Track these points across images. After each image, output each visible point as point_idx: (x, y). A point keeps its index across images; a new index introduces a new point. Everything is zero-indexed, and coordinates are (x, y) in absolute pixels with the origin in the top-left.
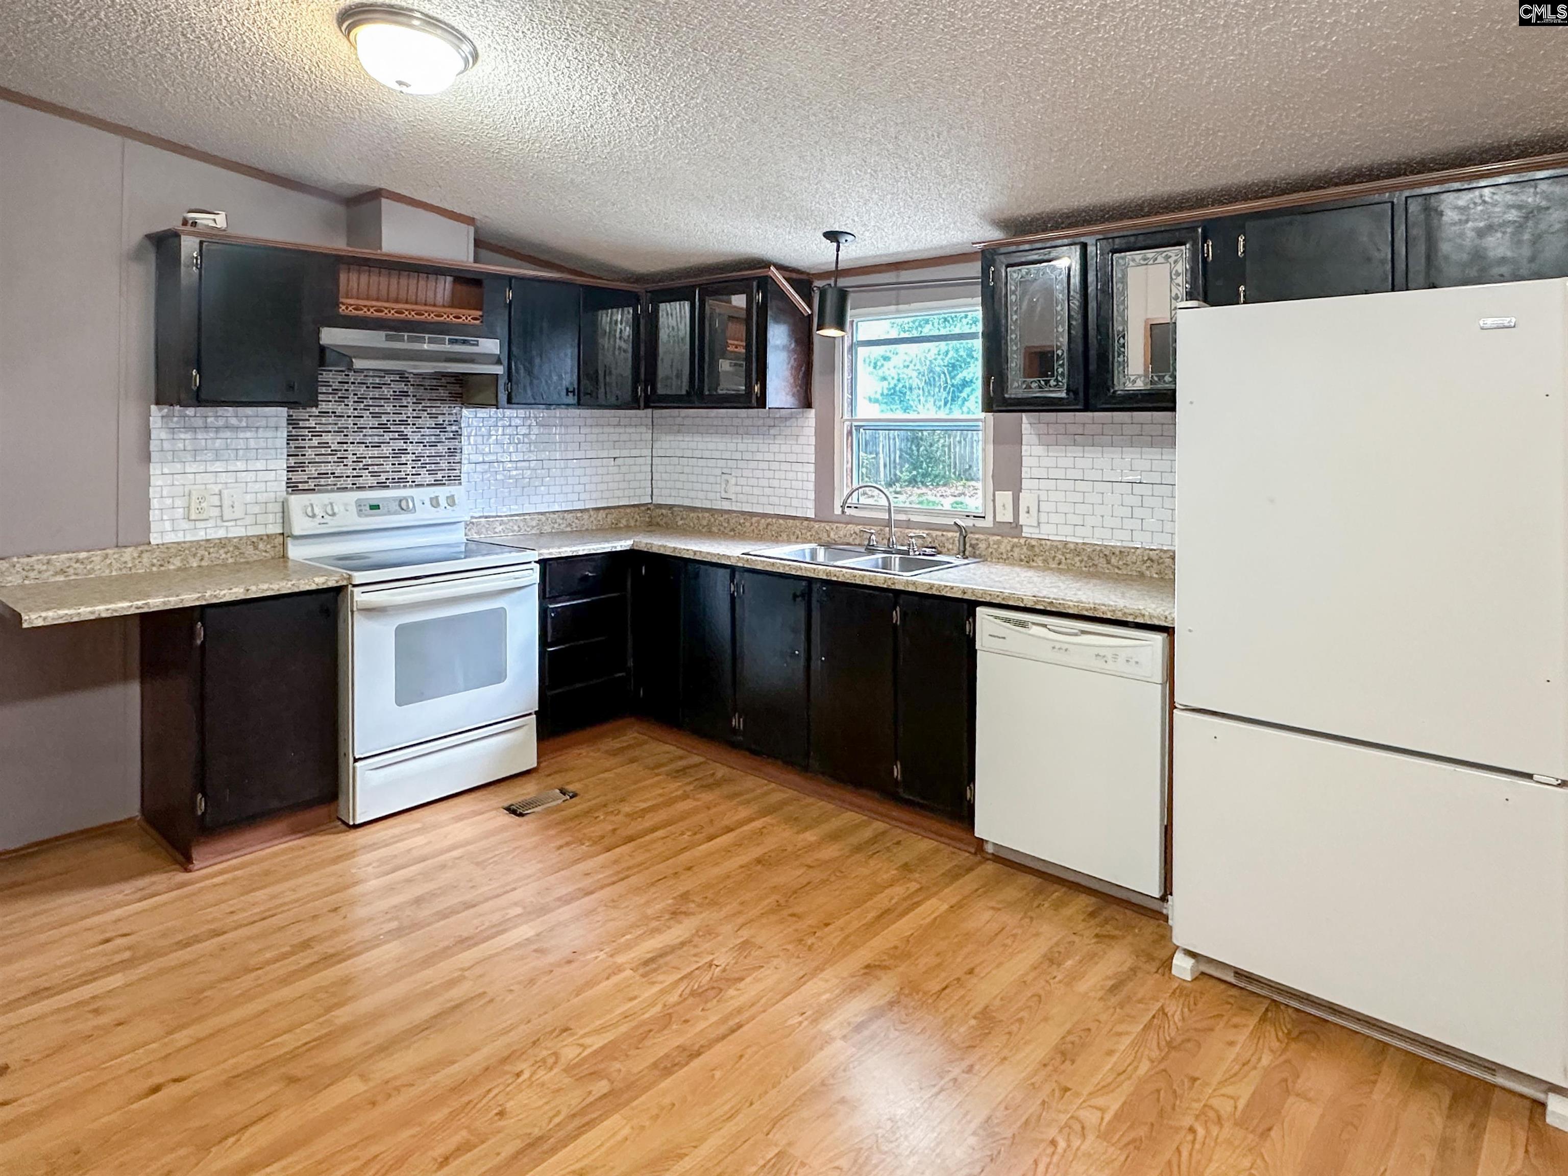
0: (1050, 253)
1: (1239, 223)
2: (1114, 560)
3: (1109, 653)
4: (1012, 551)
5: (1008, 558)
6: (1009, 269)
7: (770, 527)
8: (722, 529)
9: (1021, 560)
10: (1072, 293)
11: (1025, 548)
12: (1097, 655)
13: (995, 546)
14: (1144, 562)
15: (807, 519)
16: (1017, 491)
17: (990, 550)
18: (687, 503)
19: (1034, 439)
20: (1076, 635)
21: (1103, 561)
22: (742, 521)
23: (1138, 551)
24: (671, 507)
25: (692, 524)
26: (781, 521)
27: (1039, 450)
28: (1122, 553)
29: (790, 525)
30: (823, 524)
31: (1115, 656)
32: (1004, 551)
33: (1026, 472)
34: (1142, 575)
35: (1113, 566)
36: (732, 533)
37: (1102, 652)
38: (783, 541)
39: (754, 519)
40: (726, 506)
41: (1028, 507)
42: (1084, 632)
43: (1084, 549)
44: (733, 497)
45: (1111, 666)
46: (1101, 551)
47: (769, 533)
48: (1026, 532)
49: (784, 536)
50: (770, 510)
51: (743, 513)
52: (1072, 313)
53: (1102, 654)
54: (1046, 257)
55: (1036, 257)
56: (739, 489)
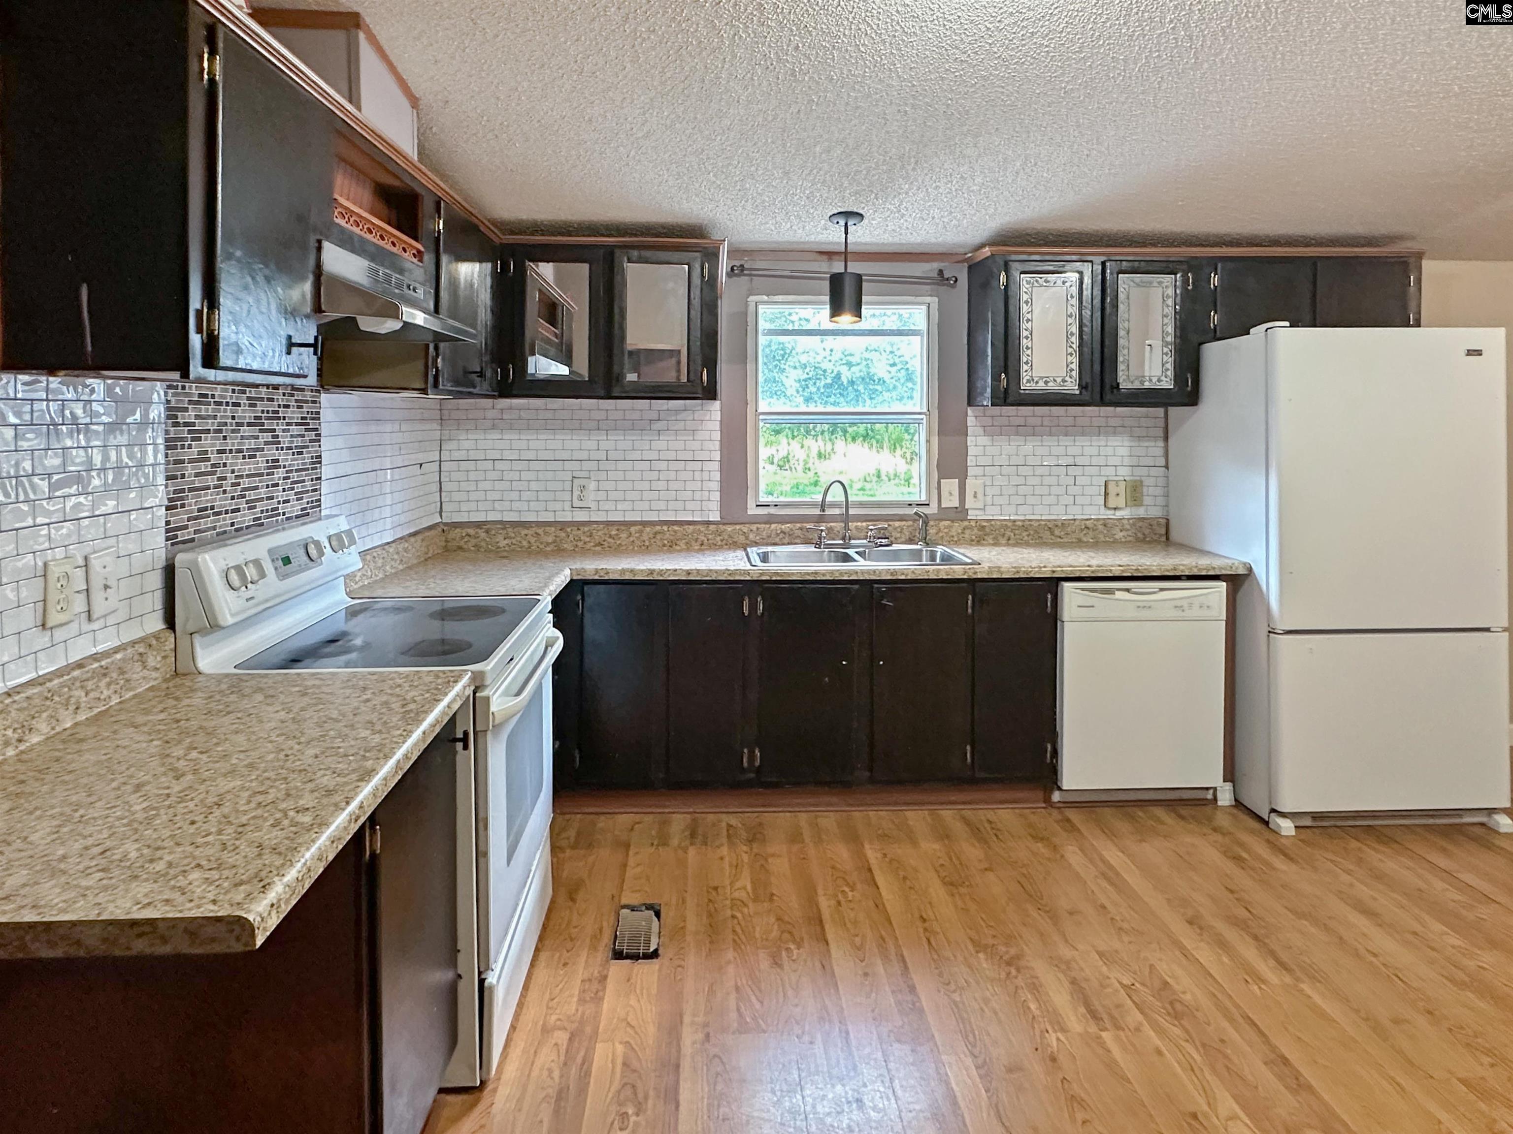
0: (1064, 266)
1: (1213, 263)
2: (1057, 532)
3: (1185, 603)
4: (963, 533)
5: (959, 540)
6: (1022, 276)
7: (658, 537)
8: (580, 544)
9: (972, 541)
10: (1084, 304)
11: (975, 529)
12: (1176, 607)
13: (946, 530)
14: (1082, 530)
15: (708, 523)
16: (962, 476)
17: (941, 534)
18: (513, 517)
19: (980, 431)
20: (1154, 593)
21: (1048, 533)
22: (613, 533)
23: (1077, 523)
24: (478, 525)
25: (525, 543)
26: (676, 528)
27: (984, 440)
28: (1064, 525)
29: (689, 531)
30: (738, 527)
31: (1190, 605)
32: (954, 534)
33: (971, 461)
34: (1080, 541)
35: (1057, 536)
36: (598, 548)
37: (1179, 603)
38: (680, 551)
39: (633, 529)
40: (581, 516)
41: (975, 493)
42: (1162, 590)
43: (1031, 525)
44: (593, 506)
45: (1188, 614)
46: (1046, 525)
47: (659, 543)
48: (972, 515)
49: (682, 544)
50: (653, 517)
51: (609, 524)
52: (1084, 321)
53: (1179, 605)
54: (1061, 269)
55: (1051, 268)
56: (602, 495)
